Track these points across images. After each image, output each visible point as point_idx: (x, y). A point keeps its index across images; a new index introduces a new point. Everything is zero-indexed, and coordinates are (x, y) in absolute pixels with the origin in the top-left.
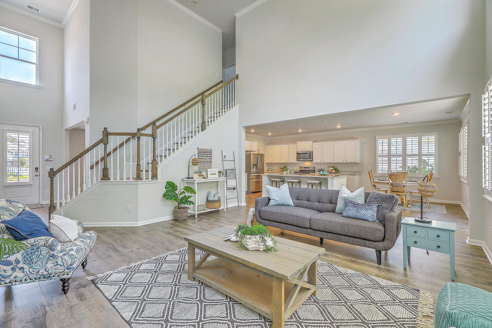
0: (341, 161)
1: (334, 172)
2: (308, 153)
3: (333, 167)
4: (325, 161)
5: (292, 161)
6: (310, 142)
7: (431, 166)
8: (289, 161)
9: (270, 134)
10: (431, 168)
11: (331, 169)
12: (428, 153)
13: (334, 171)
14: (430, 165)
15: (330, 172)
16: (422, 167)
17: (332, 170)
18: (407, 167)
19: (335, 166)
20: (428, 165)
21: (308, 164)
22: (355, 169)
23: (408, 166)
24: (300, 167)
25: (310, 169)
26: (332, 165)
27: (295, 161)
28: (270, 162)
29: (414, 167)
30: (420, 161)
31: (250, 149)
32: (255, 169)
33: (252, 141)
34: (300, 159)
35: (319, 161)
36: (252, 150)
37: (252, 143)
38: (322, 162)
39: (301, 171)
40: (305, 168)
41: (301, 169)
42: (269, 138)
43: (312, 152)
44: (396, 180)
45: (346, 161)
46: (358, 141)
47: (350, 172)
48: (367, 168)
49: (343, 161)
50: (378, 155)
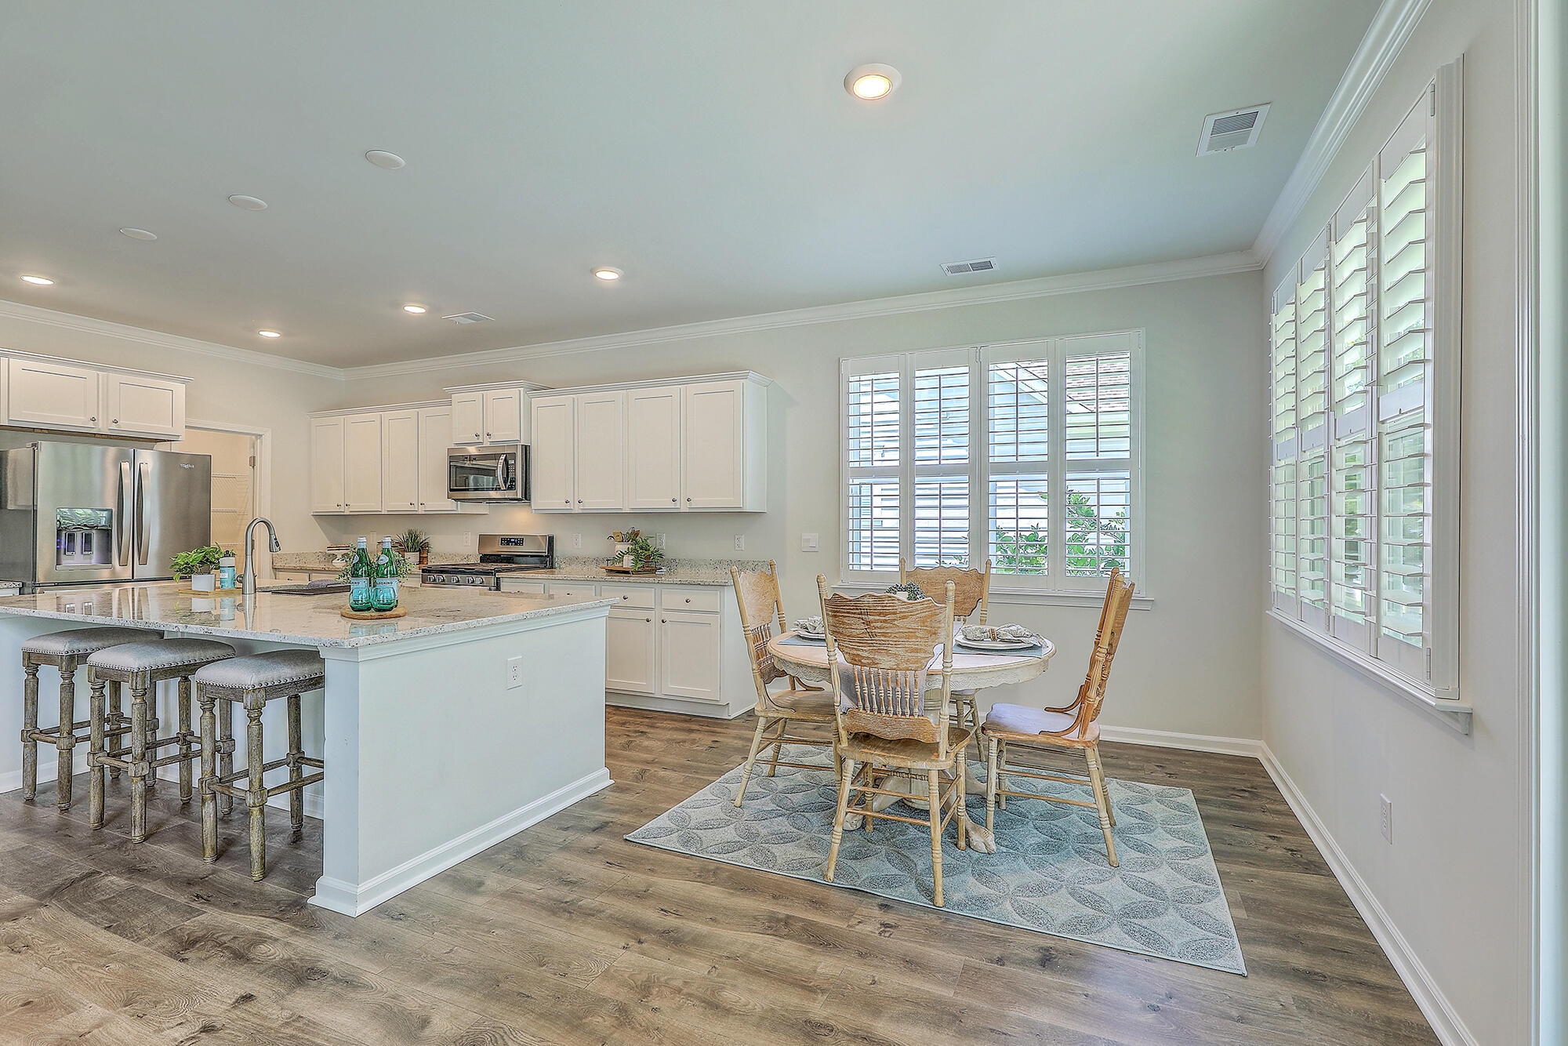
0: (663, 503)
1: (631, 565)
2: (503, 457)
3: (629, 537)
5: (431, 506)
7: (1107, 530)
8: (422, 504)
9: (270, 335)
10: (1110, 541)
12: (1093, 456)
13: (628, 562)
14: (1107, 522)
15: (614, 566)
16: (1069, 535)
18: (992, 537)
19: (641, 526)
20: (1094, 521)
21: (517, 521)
22: (746, 546)
23: (1000, 531)
24: (484, 539)
25: (525, 549)
26: (626, 528)
27: (446, 503)
28: (332, 508)
29: (1027, 534)
30: (1061, 503)
31: (93, 420)
32: (95, 555)
33: (115, 371)
34: (468, 490)
35: (558, 504)
36: (114, 426)
37: (115, 378)
38: (577, 509)
39: (485, 559)
40: (507, 541)
41: (488, 551)
42: (341, 375)
43: (526, 449)
44: (871, 648)
45: (689, 500)
46: (745, 381)
47: (716, 564)
48: (802, 540)
49: (674, 501)
50: (851, 465)
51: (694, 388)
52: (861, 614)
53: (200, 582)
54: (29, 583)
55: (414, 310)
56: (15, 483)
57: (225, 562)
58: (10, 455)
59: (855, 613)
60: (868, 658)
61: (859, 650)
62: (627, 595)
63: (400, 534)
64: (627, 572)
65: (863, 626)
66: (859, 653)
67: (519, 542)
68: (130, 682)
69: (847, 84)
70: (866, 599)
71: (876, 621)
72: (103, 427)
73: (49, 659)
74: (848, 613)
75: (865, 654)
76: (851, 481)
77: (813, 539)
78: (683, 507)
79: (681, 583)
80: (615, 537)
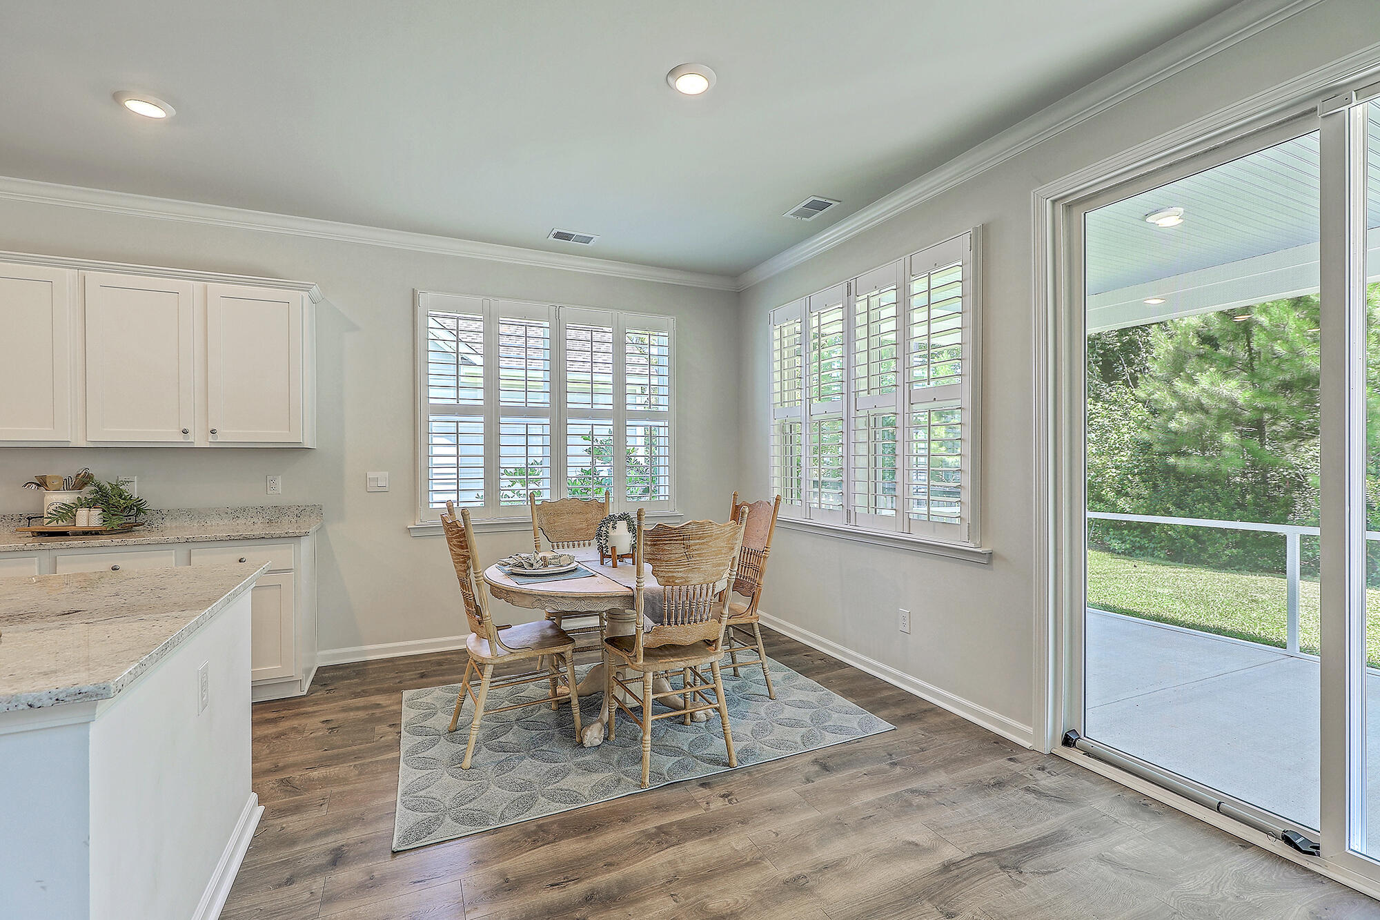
1: (96, 522)
3: (79, 482)
11: (60, 499)
13: (88, 518)
15: (57, 526)
17: (68, 512)
19: (104, 472)
26: (72, 468)
44: (686, 569)
45: (213, 432)
46: (305, 294)
47: (237, 512)
48: (368, 480)
49: (185, 432)
50: (432, 401)
52: (683, 539)
59: (677, 540)
60: (682, 578)
61: (674, 572)
62: (119, 564)
65: (683, 550)
66: (675, 574)
69: (674, 72)
70: (690, 526)
71: (696, 544)
74: (670, 540)
75: (680, 575)
76: (431, 418)
77: (382, 477)
78: (199, 439)
79: (230, 539)
80: (42, 483)
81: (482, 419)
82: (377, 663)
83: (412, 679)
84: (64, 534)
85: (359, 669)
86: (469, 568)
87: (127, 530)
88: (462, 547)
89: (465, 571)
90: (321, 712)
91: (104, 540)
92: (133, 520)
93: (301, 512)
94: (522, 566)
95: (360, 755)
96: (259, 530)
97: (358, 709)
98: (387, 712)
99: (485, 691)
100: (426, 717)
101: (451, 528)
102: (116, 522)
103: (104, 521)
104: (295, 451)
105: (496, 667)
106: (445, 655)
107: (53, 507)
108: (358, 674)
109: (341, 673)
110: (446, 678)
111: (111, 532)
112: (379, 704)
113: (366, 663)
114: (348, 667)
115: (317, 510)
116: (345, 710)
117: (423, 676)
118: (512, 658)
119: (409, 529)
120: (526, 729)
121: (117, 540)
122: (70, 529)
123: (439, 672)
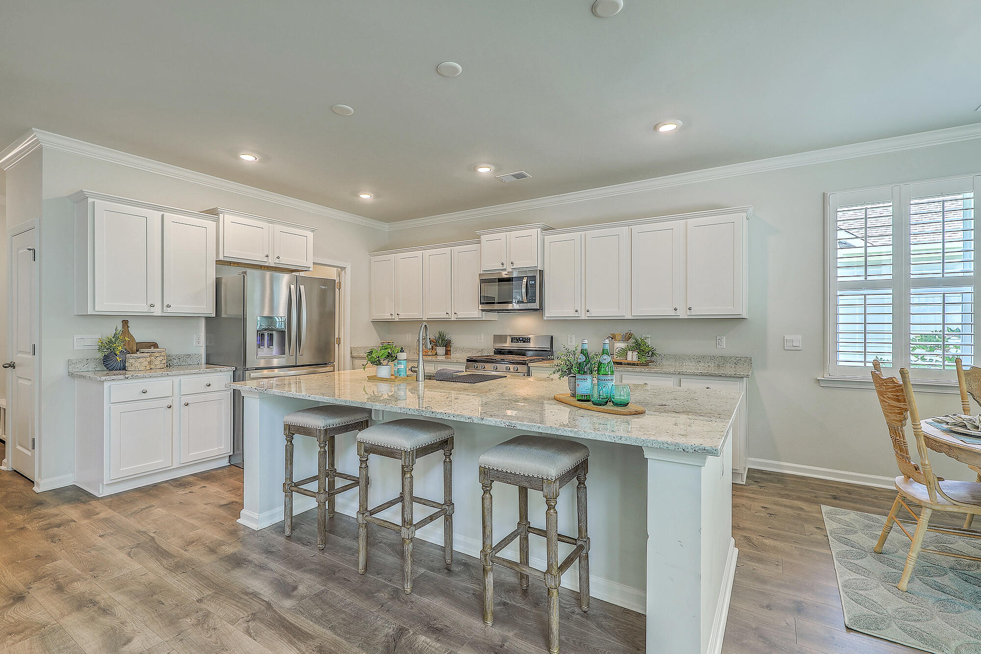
0: (665, 310)
1: (635, 359)
2: (525, 280)
3: (627, 337)
4: (598, 312)
5: (463, 314)
6: (534, 232)
8: (453, 313)
9: (366, 197)
11: (620, 345)
13: (632, 356)
15: (618, 359)
17: (624, 352)
19: (639, 333)
21: (524, 325)
22: (727, 345)
24: (499, 338)
25: (532, 345)
26: (621, 330)
27: (474, 311)
28: (387, 316)
31: (267, 256)
32: (275, 348)
33: (279, 223)
34: (494, 303)
35: (568, 312)
36: (277, 261)
37: (278, 228)
38: (583, 316)
39: (499, 352)
40: (515, 339)
41: (500, 346)
42: (386, 227)
43: (541, 272)
45: (690, 309)
46: (744, 215)
47: (700, 359)
48: (785, 341)
49: (676, 310)
50: (839, 279)
51: (692, 222)
53: (384, 371)
54: (241, 367)
55: (484, 170)
56: (226, 299)
57: (403, 356)
58: (223, 280)
62: (647, 382)
63: (432, 334)
64: (634, 364)
67: (526, 340)
68: (403, 459)
72: (271, 262)
73: (306, 431)
76: (839, 293)
77: (797, 340)
78: (682, 314)
79: (702, 375)
80: (613, 337)
81: (890, 291)
82: (793, 477)
83: (826, 498)
84: (621, 364)
85: (779, 478)
86: (905, 419)
87: (646, 364)
88: (898, 401)
89: (901, 421)
90: (760, 500)
91: (638, 369)
92: (649, 359)
93: (738, 361)
94: (965, 426)
95: (798, 541)
96: (713, 370)
97: (785, 506)
98: (811, 516)
99: (921, 531)
100: (848, 532)
101: (886, 383)
102: (643, 360)
103: (639, 358)
104: (737, 320)
105: (935, 514)
106: (853, 486)
107: (618, 350)
108: (779, 481)
109: (766, 477)
110: (858, 506)
111: (642, 365)
112: (803, 509)
113: (783, 475)
114: (770, 474)
115: (748, 361)
116: (776, 504)
117: (835, 498)
118: (955, 509)
119: (818, 380)
120: (966, 581)
121: (643, 369)
122: (624, 361)
123: (849, 499)
